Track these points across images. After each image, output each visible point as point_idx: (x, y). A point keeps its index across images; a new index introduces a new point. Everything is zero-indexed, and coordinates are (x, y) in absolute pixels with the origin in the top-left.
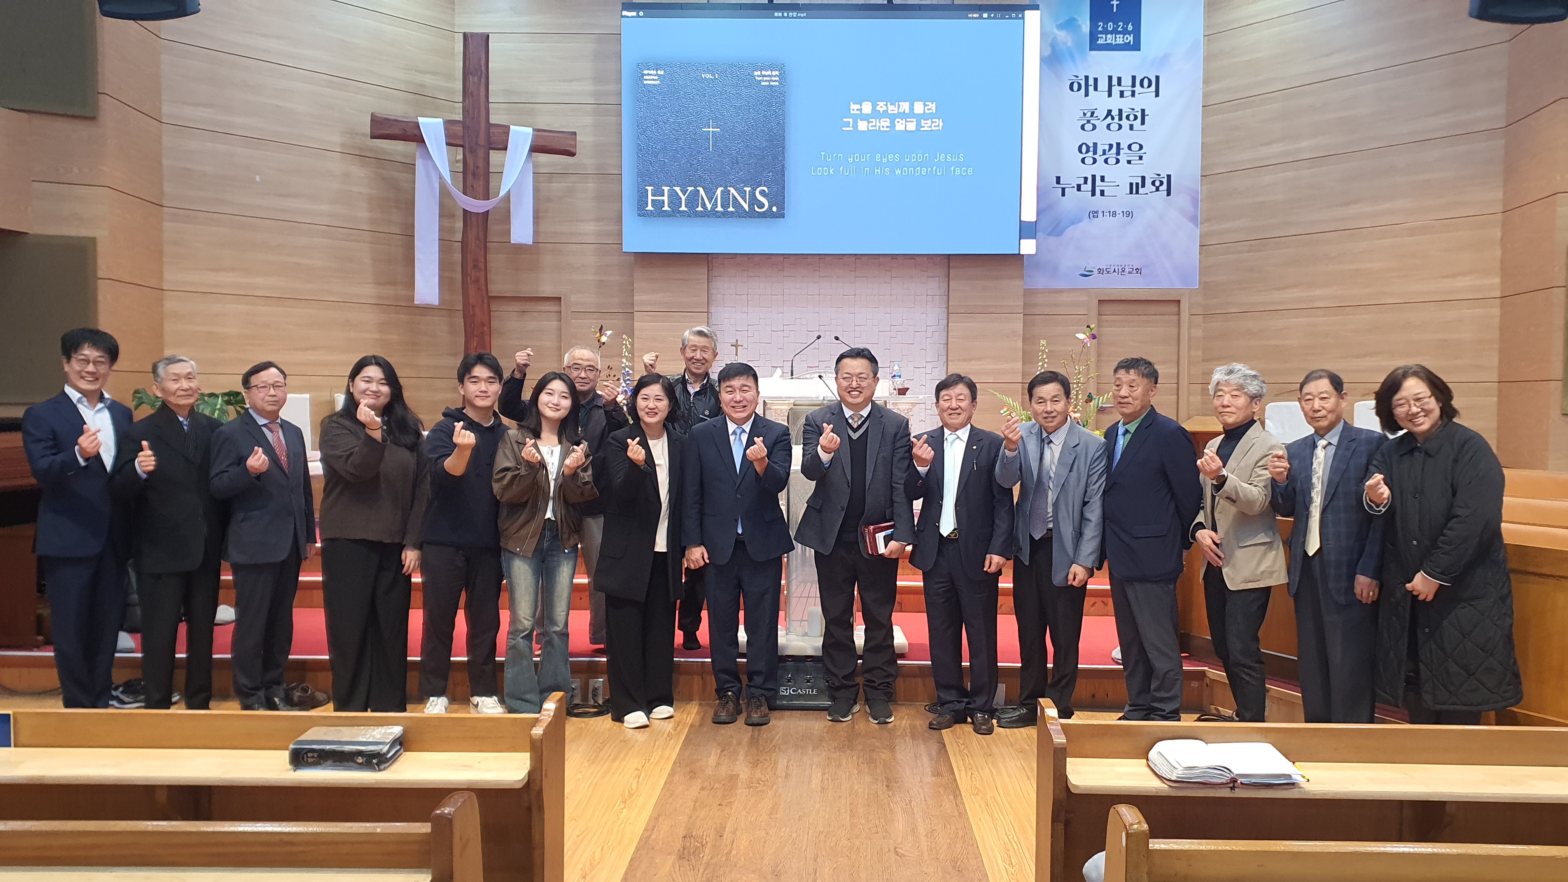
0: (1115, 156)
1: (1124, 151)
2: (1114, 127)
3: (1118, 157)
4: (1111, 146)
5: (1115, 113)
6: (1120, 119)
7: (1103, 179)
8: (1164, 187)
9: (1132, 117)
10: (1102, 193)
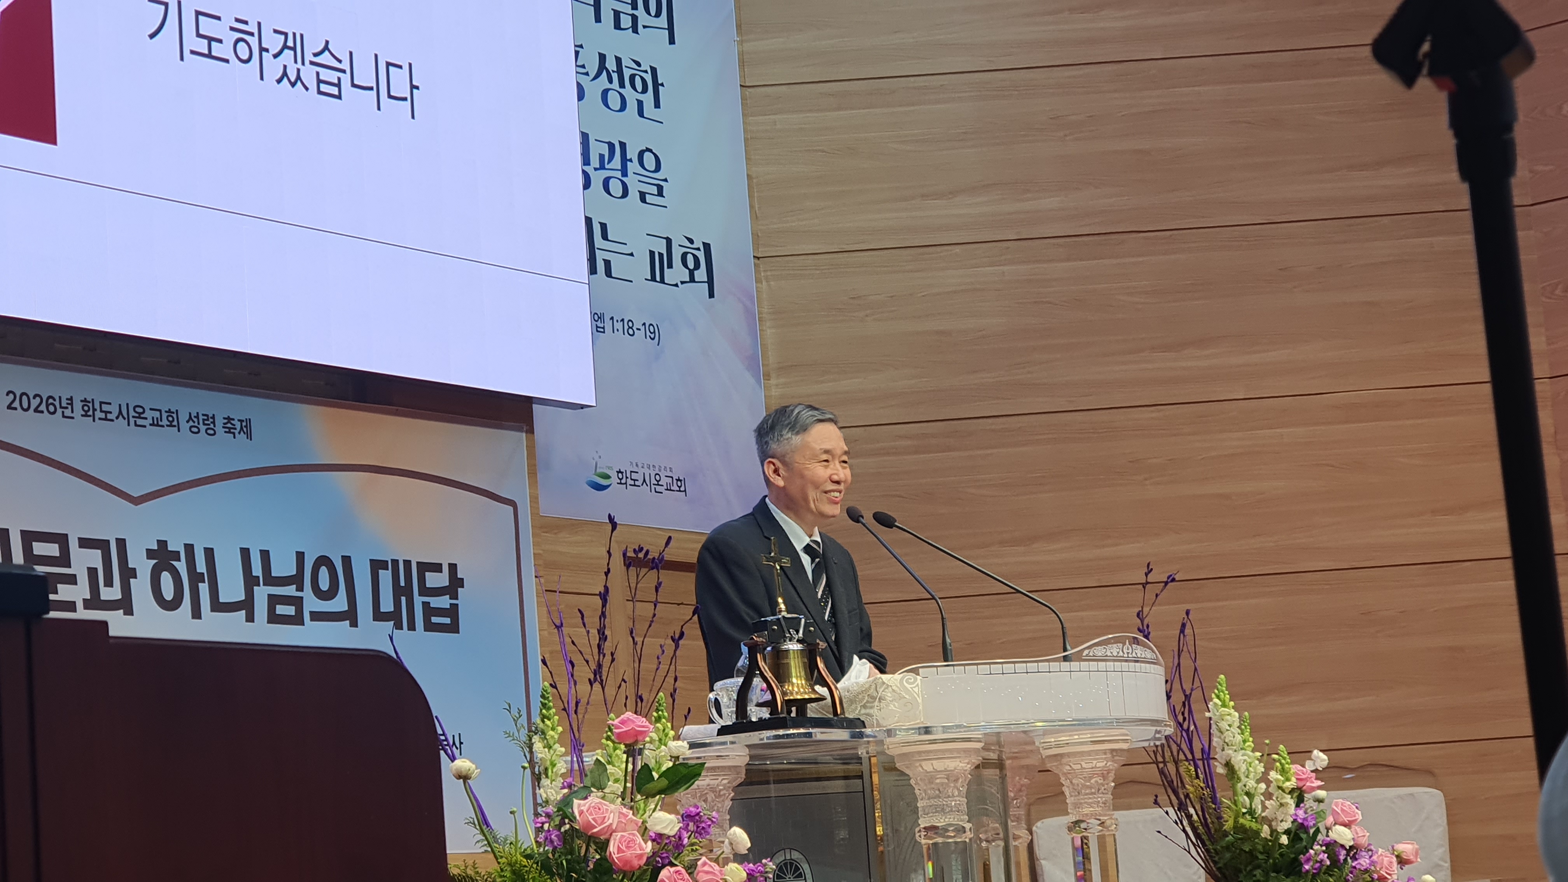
0: (618, 174)
1: (633, 167)
2: (614, 100)
3: (624, 179)
4: (611, 146)
5: (611, 65)
6: (622, 85)
7: (604, 227)
8: (701, 274)
9: (639, 85)
10: (607, 263)
